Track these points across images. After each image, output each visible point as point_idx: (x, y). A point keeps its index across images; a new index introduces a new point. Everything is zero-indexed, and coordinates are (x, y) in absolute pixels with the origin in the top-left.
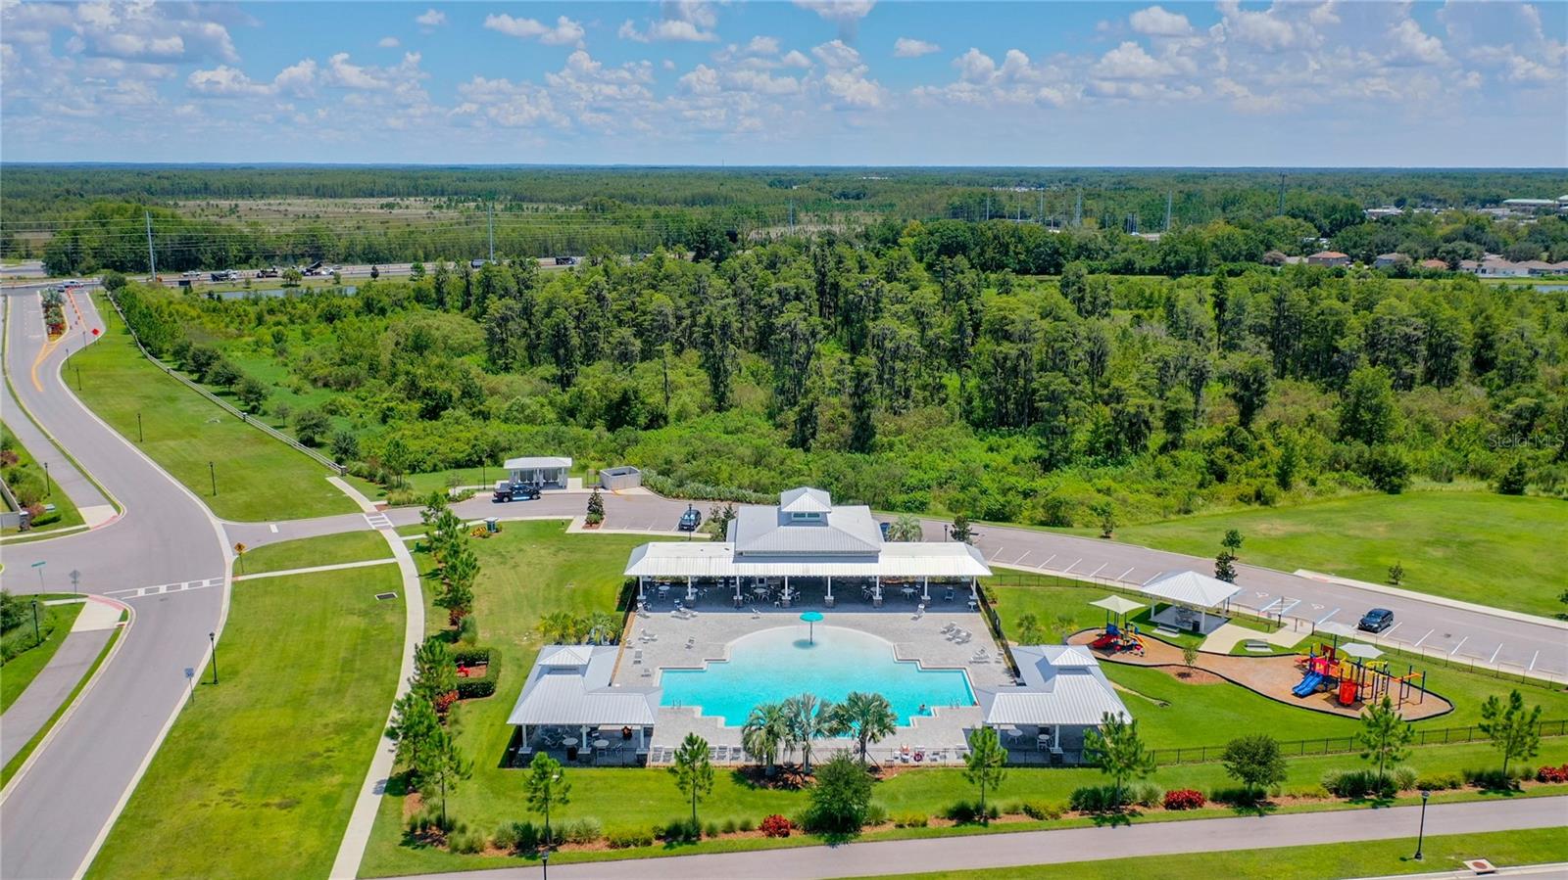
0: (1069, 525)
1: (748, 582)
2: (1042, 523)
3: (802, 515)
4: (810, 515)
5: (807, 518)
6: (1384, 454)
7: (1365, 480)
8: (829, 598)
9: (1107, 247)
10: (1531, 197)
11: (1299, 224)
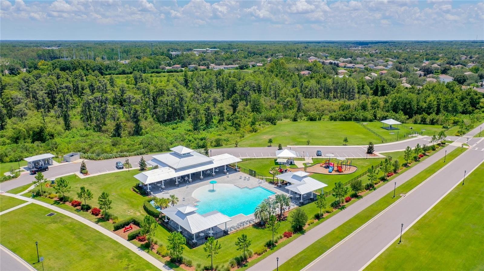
0: (222, 146)
1: (183, 177)
2: (215, 146)
3: (185, 154)
4: (187, 154)
5: (186, 155)
6: (262, 116)
7: (268, 123)
8: (202, 177)
9: (115, 66)
10: (198, 49)
11: (165, 57)
